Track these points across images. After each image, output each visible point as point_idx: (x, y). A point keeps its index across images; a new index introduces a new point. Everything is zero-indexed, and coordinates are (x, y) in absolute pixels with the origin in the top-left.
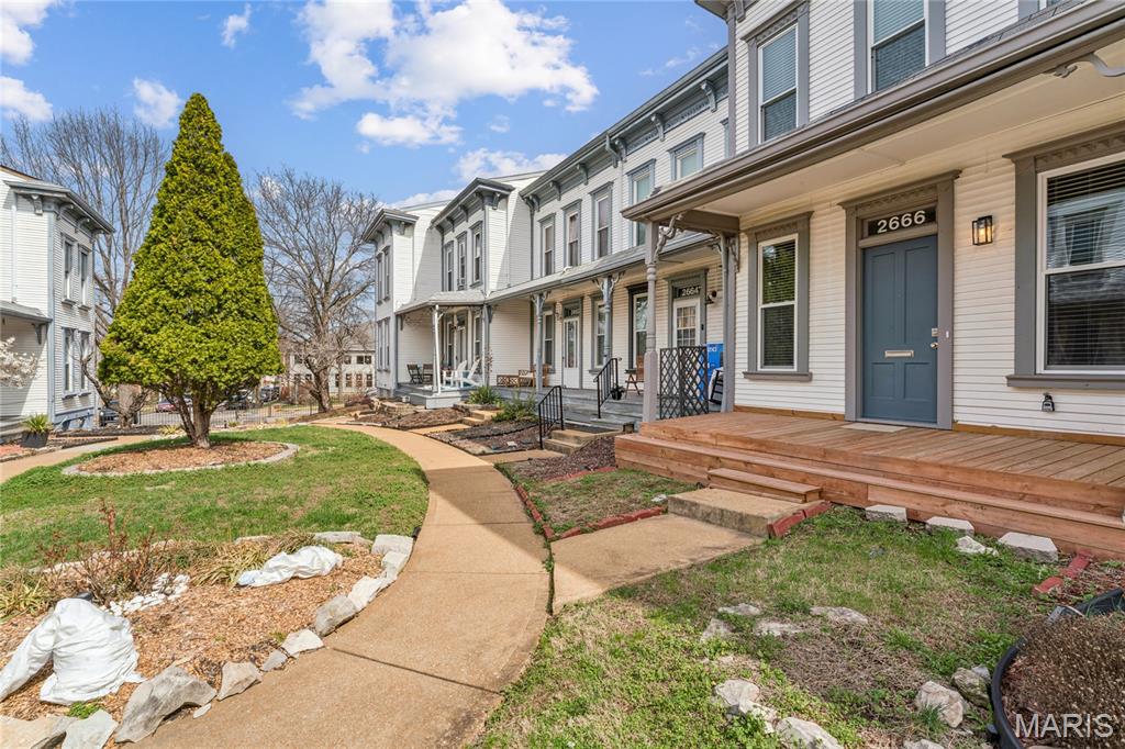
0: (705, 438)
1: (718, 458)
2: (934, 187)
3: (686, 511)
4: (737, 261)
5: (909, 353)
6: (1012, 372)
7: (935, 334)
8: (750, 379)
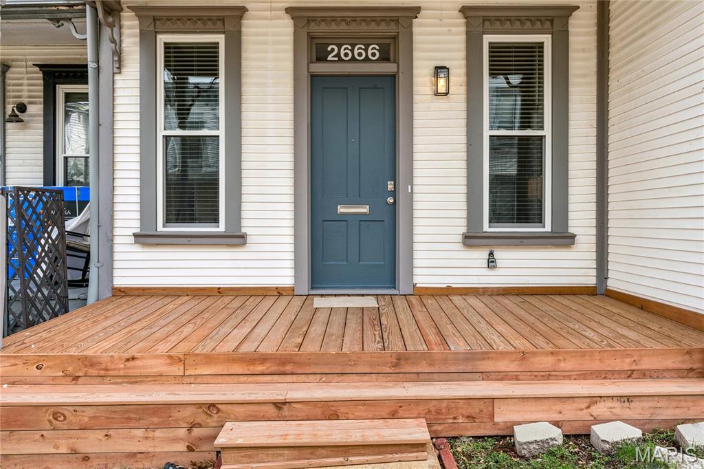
2: (396, 20)
4: (118, 54)
5: (365, 209)
6: (464, 230)
7: (390, 186)
8: (144, 245)
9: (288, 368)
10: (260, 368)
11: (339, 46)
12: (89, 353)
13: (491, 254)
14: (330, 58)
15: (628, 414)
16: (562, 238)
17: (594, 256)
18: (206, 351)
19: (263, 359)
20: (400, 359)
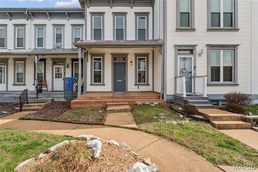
0: (99, 98)
1: (106, 101)
2: (125, 55)
3: (112, 112)
4: (87, 60)
5: (121, 81)
6: (135, 83)
7: (125, 78)
8: (91, 86)
9: (113, 98)
10: (110, 98)
11: (118, 58)
12: (91, 96)
13: (138, 87)
14: (116, 60)
15: (149, 102)
16: (148, 84)
17: (152, 87)
18: (104, 96)
19: (111, 97)
20: (125, 97)
